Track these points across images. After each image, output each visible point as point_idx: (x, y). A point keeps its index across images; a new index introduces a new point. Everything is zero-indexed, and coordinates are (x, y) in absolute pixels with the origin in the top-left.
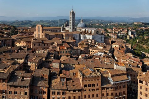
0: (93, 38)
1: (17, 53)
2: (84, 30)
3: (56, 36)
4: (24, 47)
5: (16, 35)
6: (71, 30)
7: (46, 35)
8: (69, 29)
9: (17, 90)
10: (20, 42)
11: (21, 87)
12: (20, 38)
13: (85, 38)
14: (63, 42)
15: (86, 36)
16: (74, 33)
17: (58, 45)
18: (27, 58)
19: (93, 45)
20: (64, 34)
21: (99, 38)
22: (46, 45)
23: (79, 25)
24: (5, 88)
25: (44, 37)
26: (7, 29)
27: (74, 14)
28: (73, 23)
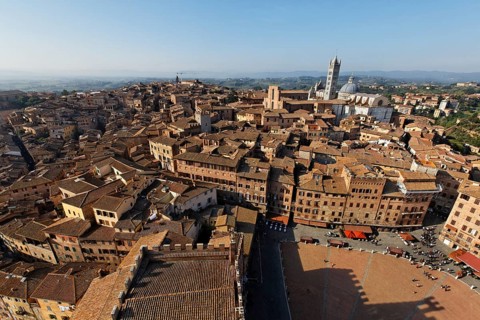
0: (370, 113)
1: (243, 130)
2: (352, 97)
3: (301, 107)
4: (252, 122)
5: (236, 104)
6: (326, 97)
7: (286, 105)
8: (325, 95)
9: (250, 183)
10: (244, 115)
11: (255, 180)
12: (243, 108)
13: (352, 111)
14: (316, 117)
15: (356, 108)
16: (334, 102)
17: (307, 122)
18: (259, 139)
19: (368, 125)
20: (316, 105)
21: (380, 112)
22: (286, 121)
23: (343, 89)
24: (233, 179)
25: (281, 107)
26: (220, 93)
27: (337, 66)
28: (333, 84)
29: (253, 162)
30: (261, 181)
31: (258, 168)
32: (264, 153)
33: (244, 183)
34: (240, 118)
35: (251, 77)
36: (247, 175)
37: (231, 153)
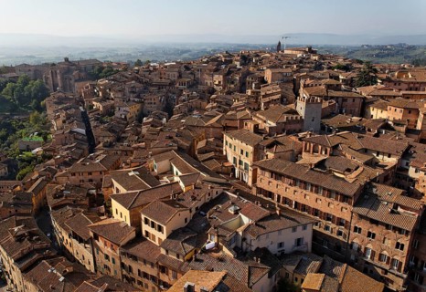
29: (388, 194)
30: (400, 231)
31: (396, 206)
32: (413, 181)
33: (365, 226)
34: (376, 113)
35: (410, 43)
36: (372, 214)
37: (349, 170)
